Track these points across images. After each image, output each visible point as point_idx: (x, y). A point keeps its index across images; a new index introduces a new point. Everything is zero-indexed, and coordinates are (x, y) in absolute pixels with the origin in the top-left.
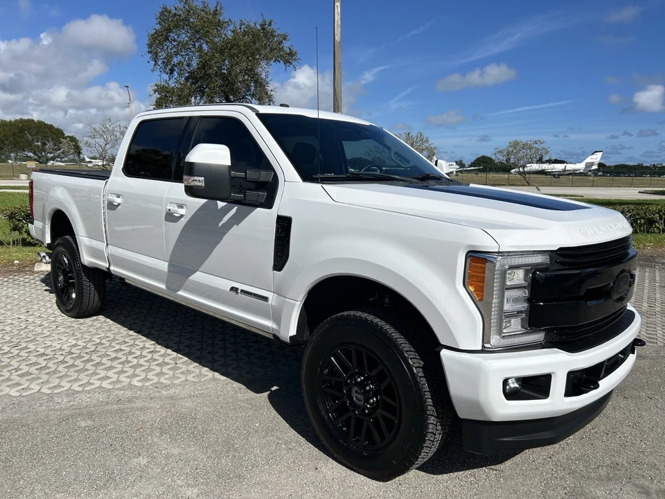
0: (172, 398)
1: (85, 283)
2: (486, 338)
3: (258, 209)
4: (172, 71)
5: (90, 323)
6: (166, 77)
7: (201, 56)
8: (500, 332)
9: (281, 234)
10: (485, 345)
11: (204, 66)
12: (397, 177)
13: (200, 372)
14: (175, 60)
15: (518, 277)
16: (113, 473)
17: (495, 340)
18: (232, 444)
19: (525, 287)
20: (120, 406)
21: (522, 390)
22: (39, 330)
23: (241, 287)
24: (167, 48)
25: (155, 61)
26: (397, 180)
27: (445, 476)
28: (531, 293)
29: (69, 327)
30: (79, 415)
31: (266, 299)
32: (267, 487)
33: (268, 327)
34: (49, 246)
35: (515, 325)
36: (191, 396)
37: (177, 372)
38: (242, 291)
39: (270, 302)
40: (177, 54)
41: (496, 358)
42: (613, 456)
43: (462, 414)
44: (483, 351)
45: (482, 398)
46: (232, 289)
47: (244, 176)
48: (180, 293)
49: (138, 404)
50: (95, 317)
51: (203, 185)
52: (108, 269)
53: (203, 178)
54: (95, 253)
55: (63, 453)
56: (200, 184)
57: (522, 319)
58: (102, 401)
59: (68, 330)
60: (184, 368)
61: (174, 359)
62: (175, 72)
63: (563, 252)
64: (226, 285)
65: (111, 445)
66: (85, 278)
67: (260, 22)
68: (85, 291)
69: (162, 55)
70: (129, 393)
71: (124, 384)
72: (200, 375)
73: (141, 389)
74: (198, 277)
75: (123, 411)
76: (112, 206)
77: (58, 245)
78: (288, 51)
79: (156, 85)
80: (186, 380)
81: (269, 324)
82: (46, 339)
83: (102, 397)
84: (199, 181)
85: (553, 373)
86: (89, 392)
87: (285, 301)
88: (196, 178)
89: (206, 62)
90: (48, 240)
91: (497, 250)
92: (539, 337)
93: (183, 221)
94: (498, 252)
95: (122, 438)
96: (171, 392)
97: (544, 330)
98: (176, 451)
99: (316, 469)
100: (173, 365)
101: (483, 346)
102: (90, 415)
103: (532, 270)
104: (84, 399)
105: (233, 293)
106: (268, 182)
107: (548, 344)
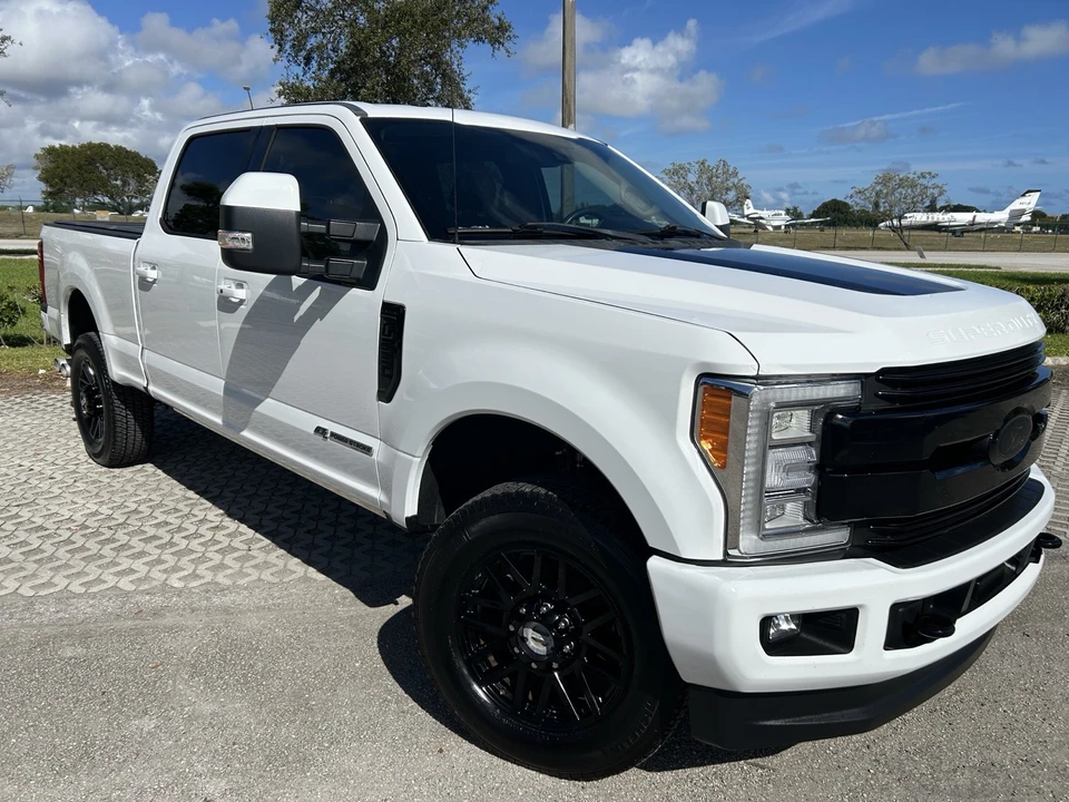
0: (226, 610)
1: (118, 411)
2: (730, 539)
3: (355, 291)
4: (308, 60)
5: (129, 476)
6: (299, 70)
7: (353, 34)
8: (758, 527)
9: (390, 335)
10: (730, 552)
11: (357, 50)
12: (609, 232)
13: (285, 566)
14: (313, 41)
15: (799, 425)
16: (93, 745)
17: (748, 542)
18: (306, 699)
19: (810, 444)
20: (137, 622)
21: (804, 635)
22: (45, 486)
23: (331, 427)
24: (299, 22)
25: (280, 45)
26: (606, 237)
27: (668, 776)
28: (822, 455)
29: (94, 482)
30: (67, 636)
31: (367, 450)
32: (346, 784)
33: (374, 500)
34: (69, 349)
35: (793, 513)
36: (258, 609)
37: (247, 564)
38: (333, 434)
39: (375, 456)
40: (315, 31)
41: (749, 577)
42: (988, 748)
43: (688, 675)
44: (726, 562)
45: (719, 651)
46: (318, 430)
47: (324, 231)
48: (246, 433)
49: (169, 620)
50: (140, 466)
51: (251, 246)
52: (146, 388)
53: (249, 235)
54: (128, 362)
55: (23, 704)
56: (244, 245)
57: (806, 504)
58: (111, 613)
59: (91, 488)
60: (261, 557)
61: (249, 542)
62: (313, 62)
63: (889, 376)
64: (308, 422)
65: (104, 693)
66: (117, 402)
68: (119, 424)
69: (291, 33)
70: (158, 600)
71: (155, 583)
72: (285, 571)
73: (179, 593)
74: (269, 407)
75: (139, 632)
76: (145, 284)
77: (79, 346)
78: (497, 22)
79: (281, 84)
80: (259, 580)
81: (375, 493)
82: (51, 501)
83: (111, 606)
84: (243, 241)
85: (861, 606)
86: (94, 596)
87: (396, 455)
88: (237, 235)
89: (360, 43)
90: (67, 339)
91: (755, 373)
92: (838, 536)
93: (244, 310)
94: (757, 378)
95: (126, 682)
96: (228, 600)
97: (849, 524)
98: (207, 708)
99: (441, 751)
100: (244, 552)
101: (726, 554)
102: (85, 638)
103: (825, 413)
104: (83, 608)
105: (320, 438)
106: (371, 242)
107: (855, 550)
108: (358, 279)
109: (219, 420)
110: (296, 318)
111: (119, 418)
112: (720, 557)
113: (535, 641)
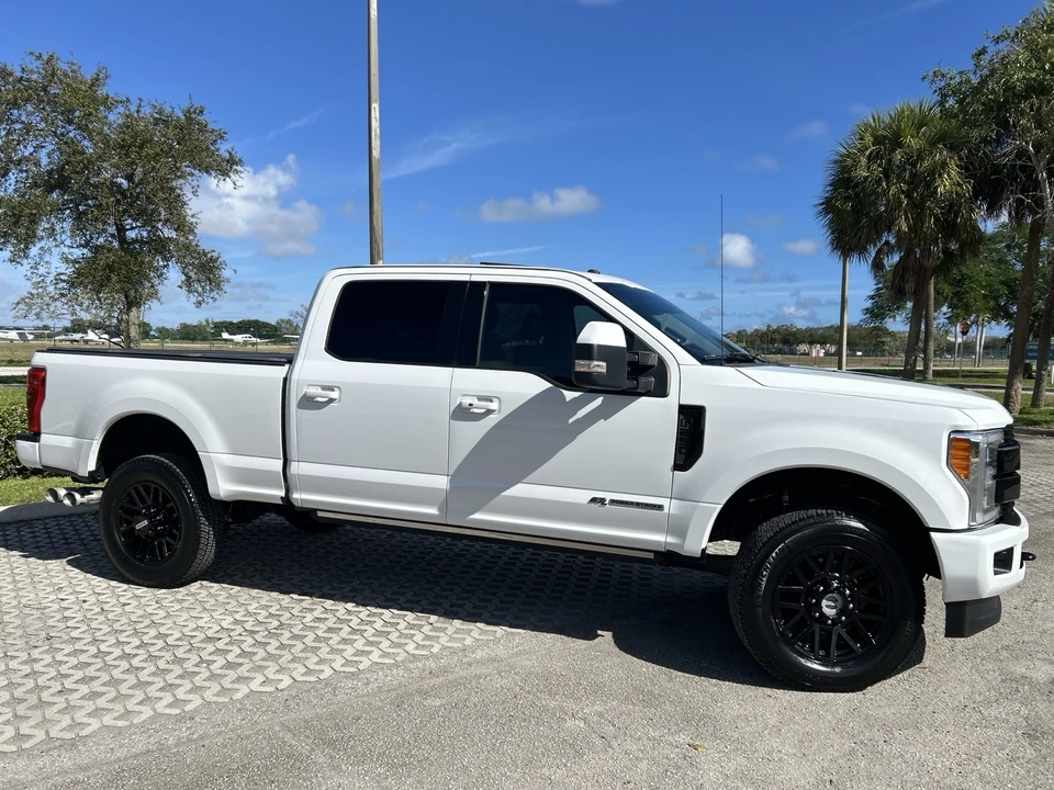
2: (972, 517)
3: (643, 398)
8: (982, 509)
10: (971, 523)
17: (978, 517)
20: (442, 678)
23: (609, 496)
33: (659, 543)
34: (91, 477)
38: (613, 502)
39: (666, 510)
44: (969, 529)
46: (594, 500)
48: (477, 516)
51: (604, 371)
52: (283, 499)
53: (605, 362)
54: (250, 476)
64: (583, 497)
67: (185, 105)
74: (521, 490)
75: (459, 683)
78: (227, 156)
81: (660, 538)
83: (402, 673)
85: (1012, 547)
87: (697, 505)
90: (88, 467)
91: (976, 429)
93: (492, 420)
97: (999, 506)
101: (969, 525)
102: (425, 693)
105: (596, 506)
106: (654, 366)
107: (1002, 520)
108: (649, 391)
109: (433, 511)
110: (571, 421)
111: (203, 534)
112: (967, 527)
113: (828, 608)
